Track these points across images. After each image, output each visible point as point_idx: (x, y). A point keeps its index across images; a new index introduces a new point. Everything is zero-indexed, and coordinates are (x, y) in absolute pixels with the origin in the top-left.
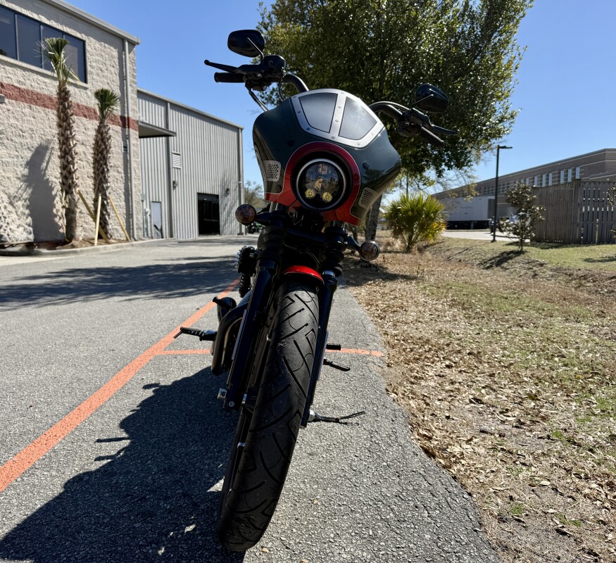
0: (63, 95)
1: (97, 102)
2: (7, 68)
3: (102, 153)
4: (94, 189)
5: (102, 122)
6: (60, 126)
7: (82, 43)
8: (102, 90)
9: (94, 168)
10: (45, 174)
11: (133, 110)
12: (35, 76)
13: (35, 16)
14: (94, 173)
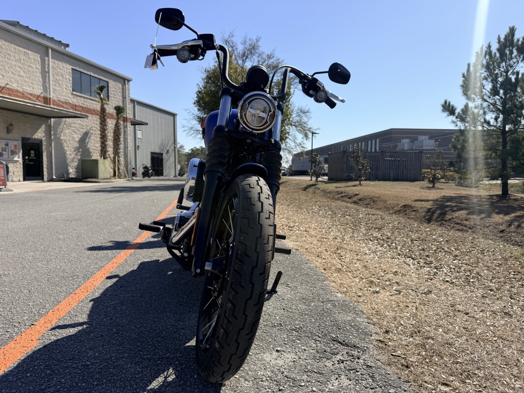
0: (103, 110)
1: (115, 111)
2: (78, 98)
3: (118, 135)
4: (113, 153)
5: (117, 121)
6: (101, 124)
7: (106, 83)
8: (118, 106)
9: (114, 142)
10: (87, 146)
11: (129, 113)
12: (88, 101)
13: (89, 73)
14: (114, 145)
